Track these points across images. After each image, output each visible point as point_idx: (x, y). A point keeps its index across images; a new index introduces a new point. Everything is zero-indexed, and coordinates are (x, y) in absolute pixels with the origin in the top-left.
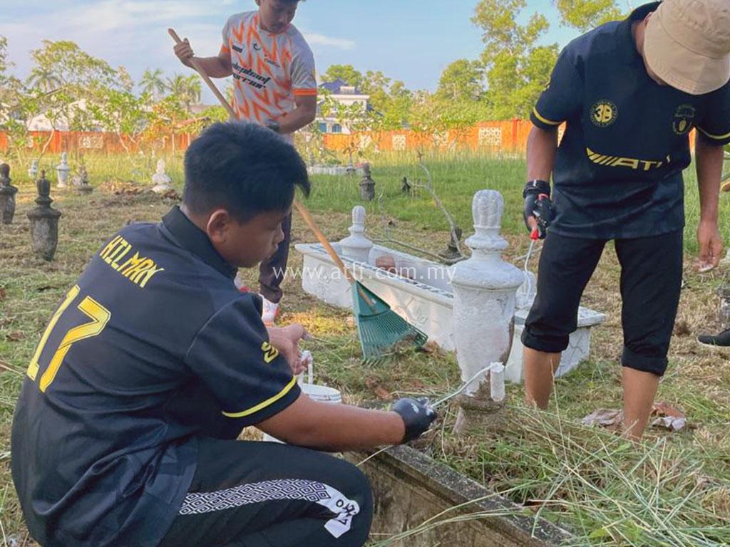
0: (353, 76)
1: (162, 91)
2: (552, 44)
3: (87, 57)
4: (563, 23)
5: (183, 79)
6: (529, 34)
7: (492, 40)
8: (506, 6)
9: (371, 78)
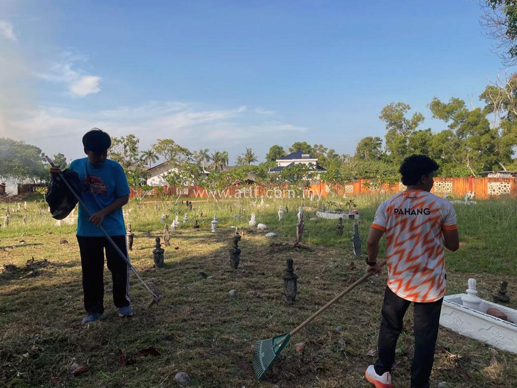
0: (307, 148)
1: (208, 161)
2: (427, 129)
3: (179, 147)
4: (434, 117)
5: (219, 154)
6: (412, 124)
7: (391, 128)
8: (399, 109)
9: (316, 149)
